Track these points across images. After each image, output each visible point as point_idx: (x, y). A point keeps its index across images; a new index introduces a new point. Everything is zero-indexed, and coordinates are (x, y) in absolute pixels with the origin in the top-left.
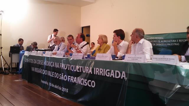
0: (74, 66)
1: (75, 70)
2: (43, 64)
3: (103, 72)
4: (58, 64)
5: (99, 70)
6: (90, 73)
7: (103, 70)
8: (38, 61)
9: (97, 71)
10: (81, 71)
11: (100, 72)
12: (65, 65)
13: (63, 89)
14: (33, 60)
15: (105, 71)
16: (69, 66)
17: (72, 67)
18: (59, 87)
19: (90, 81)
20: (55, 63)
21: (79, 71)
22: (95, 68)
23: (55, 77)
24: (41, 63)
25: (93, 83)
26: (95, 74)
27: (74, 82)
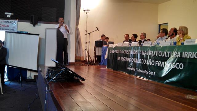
0: (162, 52)
1: (163, 55)
2: (130, 53)
3: (192, 55)
4: (146, 51)
5: (188, 53)
6: (179, 57)
7: (192, 53)
8: (124, 51)
9: (185, 55)
10: (169, 56)
11: (189, 55)
12: (153, 51)
13: (151, 73)
14: (120, 51)
15: (194, 53)
16: (157, 53)
17: (160, 53)
18: (146, 71)
19: (178, 64)
20: (143, 51)
21: (167, 56)
22: (183, 52)
23: (142, 63)
24: (127, 52)
25: (181, 65)
26: (183, 57)
27: (161, 66)
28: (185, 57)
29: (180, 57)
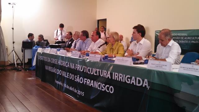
0: (91, 69)
1: (92, 72)
2: (57, 63)
3: (123, 78)
4: (74, 64)
5: (119, 75)
6: (108, 77)
7: (123, 76)
8: (52, 60)
9: (116, 76)
10: (98, 75)
11: (120, 77)
12: (81, 66)
13: (79, 92)
14: (47, 58)
15: (125, 76)
16: (86, 68)
17: (89, 69)
18: (75, 89)
19: (108, 86)
20: (71, 64)
21: (96, 74)
22: (114, 73)
23: (71, 78)
24: (55, 62)
25: (111, 89)
26: (113, 79)
27: (90, 86)
28: (115, 79)
29: (110, 78)
